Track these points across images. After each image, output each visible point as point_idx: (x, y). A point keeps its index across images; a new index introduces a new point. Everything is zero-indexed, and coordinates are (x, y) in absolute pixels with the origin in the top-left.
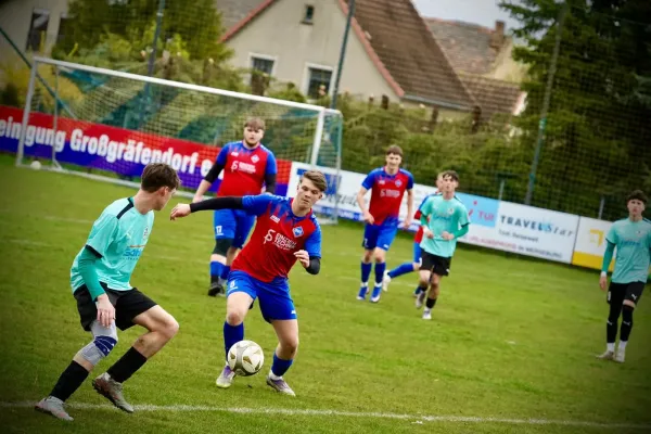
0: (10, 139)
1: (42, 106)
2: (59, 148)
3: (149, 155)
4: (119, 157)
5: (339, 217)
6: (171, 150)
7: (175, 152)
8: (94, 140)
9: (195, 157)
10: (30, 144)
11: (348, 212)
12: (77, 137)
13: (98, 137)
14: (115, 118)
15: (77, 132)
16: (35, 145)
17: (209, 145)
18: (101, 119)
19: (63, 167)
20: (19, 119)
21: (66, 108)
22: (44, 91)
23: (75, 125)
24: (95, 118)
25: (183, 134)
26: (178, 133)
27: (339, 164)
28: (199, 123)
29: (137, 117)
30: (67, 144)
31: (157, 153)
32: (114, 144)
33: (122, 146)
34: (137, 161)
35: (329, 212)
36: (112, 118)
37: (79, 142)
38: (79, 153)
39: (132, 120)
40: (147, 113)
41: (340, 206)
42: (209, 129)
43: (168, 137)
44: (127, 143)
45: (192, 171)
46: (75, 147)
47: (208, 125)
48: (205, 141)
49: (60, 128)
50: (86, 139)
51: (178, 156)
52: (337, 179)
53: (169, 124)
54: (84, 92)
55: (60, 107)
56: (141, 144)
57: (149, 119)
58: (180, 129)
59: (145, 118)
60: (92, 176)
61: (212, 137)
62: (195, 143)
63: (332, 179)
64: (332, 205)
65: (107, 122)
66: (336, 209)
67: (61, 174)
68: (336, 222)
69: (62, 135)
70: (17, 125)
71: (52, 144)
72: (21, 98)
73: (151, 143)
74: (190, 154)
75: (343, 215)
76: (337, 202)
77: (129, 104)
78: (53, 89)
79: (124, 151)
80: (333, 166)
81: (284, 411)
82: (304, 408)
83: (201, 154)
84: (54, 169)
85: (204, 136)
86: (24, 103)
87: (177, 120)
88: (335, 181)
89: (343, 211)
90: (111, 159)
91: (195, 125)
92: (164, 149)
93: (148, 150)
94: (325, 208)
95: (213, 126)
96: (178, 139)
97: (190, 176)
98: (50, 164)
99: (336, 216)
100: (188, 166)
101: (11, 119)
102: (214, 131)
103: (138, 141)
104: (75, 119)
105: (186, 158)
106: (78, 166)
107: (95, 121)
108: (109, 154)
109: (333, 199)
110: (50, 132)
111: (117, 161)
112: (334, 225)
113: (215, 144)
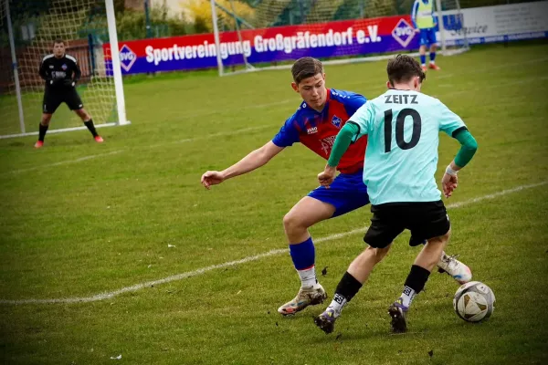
0: (209, 58)
1: (226, 26)
2: (248, 53)
3: (316, 40)
4: (294, 47)
5: (470, 44)
6: (331, 31)
7: (334, 31)
8: (272, 40)
9: (350, 30)
10: (225, 57)
11: (475, 38)
12: (259, 42)
13: (274, 37)
14: (283, 19)
15: (258, 38)
16: (230, 57)
17: (358, 20)
18: (272, 24)
19: (255, 66)
20: (211, 41)
21: (244, 22)
22: (224, 15)
23: (255, 34)
24: (267, 24)
25: (336, 18)
26: (332, 17)
27: (458, 5)
28: (345, 5)
29: (298, 13)
30: (253, 49)
31: (321, 36)
32: (287, 39)
33: (294, 38)
34: (308, 46)
35: (461, 43)
36: (280, 20)
37: (261, 44)
38: (263, 53)
39: (296, 17)
40: (305, 9)
41: (468, 36)
42: (354, 7)
43: (326, 22)
44: (296, 35)
45: (350, 42)
46: (259, 49)
47: (353, 5)
48: (354, 17)
49: (245, 39)
50: (266, 41)
51: (337, 34)
52: (460, 16)
53: (323, 12)
54: (252, 7)
55: (239, 23)
56: (307, 33)
57: (308, 13)
58: (333, 13)
59: (305, 13)
60: (279, 67)
61: (358, 12)
62: (347, 20)
63: (456, 18)
64: (462, 37)
65: (277, 24)
66: (465, 39)
67: (255, 72)
68: (468, 48)
69: (247, 43)
70: (212, 46)
71: (241, 52)
72: (208, 25)
73: (315, 31)
74: (346, 30)
75: (472, 42)
76: (465, 33)
77: (290, 7)
78: (231, 11)
79: (297, 42)
80: (455, 8)
81: (488, 197)
82: (501, 190)
83: (354, 28)
84: (249, 70)
85: (352, 14)
86: (212, 28)
87: (328, 7)
88: (459, 19)
89: (472, 39)
90: (288, 51)
91: (343, 8)
92: (325, 32)
93: (314, 36)
94: (458, 41)
95: (357, 4)
96: (333, 21)
97: (350, 46)
98: (245, 67)
99: (467, 44)
100: (347, 39)
101: (206, 42)
102: (358, 7)
103: (304, 32)
104: (254, 29)
105: (344, 34)
106: (265, 63)
107: (268, 26)
108: (286, 47)
109: (462, 32)
110: (238, 43)
111: (293, 50)
112: (467, 52)
113: (362, 17)
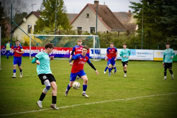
0: (27, 53)
1: (33, 45)
4: (52, 53)
5: (102, 59)
6: (63, 50)
7: (64, 50)
9: (68, 51)
10: (32, 54)
11: (103, 57)
16: (33, 54)
17: (71, 48)
20: (29, 49)
21: (39, 45)
22: (33, 42)
23: (41, 48)
25: (65, 47)
27: (100, 47)
28: (68, 43)
29: (54, 44)
31: (60, 51)
34: (56, 53)
35: (99, 58)
40: (56, 43)
41: (101, 56)
43: (62, 47)
45: (68, 54)
49: (38, 49)
51: (65, 51)
52: (100, 50)
53: (61, 44)
54: (42, 41)
55: (37, 44)
56: (56, 50)
58: (64, 45)
61: (71, 46)
62: (68, 48)
64: (100, 56)
66: (101, 57)
68: (101, 60)
70: (29, 50)
72: (28, 44)
73: (58, 49)
74: (67, 50)
76: (101, 55)
77: (52, 41)
78: (35, 41)
80: (99, 48)
81: (97, 103)
82: (101, 101)
85: (70, 46)
86: (29, 45)
87: (63, 43)
92: (61, 50)
93: (58, 51)
94: (98, 57)
96: (64, 47)
97: (68, 55)
100: (67, 53)
101: (27, 49)
102: (71, 44)
103: (55, 49)
104: (41, 47)
105: (66, 51)
109: (100, 55)
110: (36, 50)
